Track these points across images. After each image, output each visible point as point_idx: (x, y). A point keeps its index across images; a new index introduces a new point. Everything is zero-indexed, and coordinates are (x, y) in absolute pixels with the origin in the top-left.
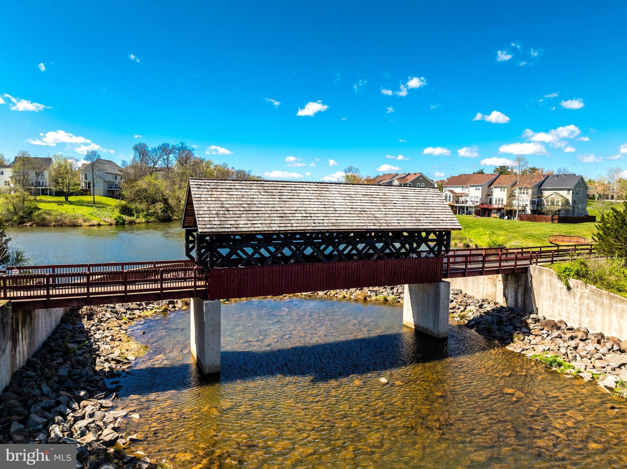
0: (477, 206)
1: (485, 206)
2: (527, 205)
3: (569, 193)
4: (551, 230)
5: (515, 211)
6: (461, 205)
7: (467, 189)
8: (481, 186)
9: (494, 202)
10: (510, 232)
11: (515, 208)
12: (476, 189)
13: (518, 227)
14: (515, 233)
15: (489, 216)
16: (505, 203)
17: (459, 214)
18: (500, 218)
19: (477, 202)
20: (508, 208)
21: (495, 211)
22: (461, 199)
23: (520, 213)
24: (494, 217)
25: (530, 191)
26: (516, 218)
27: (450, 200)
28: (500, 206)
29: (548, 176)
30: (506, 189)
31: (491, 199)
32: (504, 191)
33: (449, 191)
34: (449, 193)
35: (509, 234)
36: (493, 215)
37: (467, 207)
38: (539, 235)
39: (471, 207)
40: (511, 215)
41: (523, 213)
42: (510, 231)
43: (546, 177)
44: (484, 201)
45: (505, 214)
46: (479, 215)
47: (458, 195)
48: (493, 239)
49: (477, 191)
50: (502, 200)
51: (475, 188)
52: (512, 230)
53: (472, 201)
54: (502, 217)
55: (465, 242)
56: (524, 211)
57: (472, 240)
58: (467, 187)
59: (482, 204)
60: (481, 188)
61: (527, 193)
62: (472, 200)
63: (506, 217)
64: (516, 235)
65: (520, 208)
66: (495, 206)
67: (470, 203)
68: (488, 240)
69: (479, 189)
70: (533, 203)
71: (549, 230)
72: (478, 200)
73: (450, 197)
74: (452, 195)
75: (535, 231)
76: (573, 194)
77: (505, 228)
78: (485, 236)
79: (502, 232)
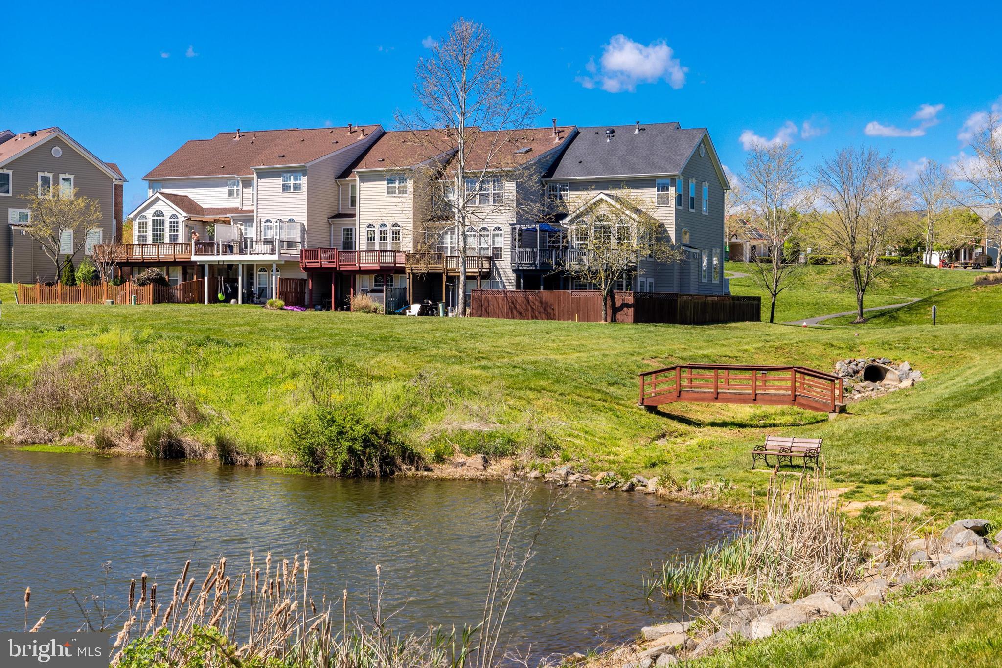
0: (289, 264)
1: (325, 263)
2: (498, 253)
3: (663, 201)
4: (628, 347)
5: (452, 280)
6: (221, 258)
7: (248, 191)
8: (303, 171)
9: (362, 244)
10: (433, 358)
11: (451, 265)
12: (285, 188)
13: (473, 337)
14: (460, 361)
15: (343, 305)
16: (407, 245)
17: (213, 300)
18: (389, 312)
19: (291, 244)
20: (422, 268)
21: (368, 282)
22: (222, 234)
23: (472, 286)
24: (366, 309)
25: (510, 188)
26: (459, 309)
27: (174, 238)
28: (388, 259)
29: (577, 134)
30: (410, 184)
31: (349, 233)
32: (402, 191)
33: (172, 198)
34: (168, 209)
35: (432, 370)
36: (358, 300)
37: (249, 268)
38: (582, 371)
39: (265, 267)
40: (436, 299)
41: (486, 285)
42: (434, 351)
43: (567, 133)
44: (321, 240)
45: (410, 296)
46: (300, 303)
47: (209, 218)
48: (336, 398)
49: (291, 196)
50: (396, 235)
51: (279, 182)
52: (444, 350)
53: (266, 242)
54: (397, 306)
55: (160, 423)
56: (486, 276)
57: (205, 410)
58: (247, 183)
59: (311, 253)
60: (304, 181)
61: (498, 198)
62: (270, 234)
63: (416, 308)
64: (466, 370)
65: (473, 268)
66: (369, 261)
67: (260, 247)
68: (307, 406)
69: (297, 188)
70: (523, 239)
71: (620, 348)
72: (296, 235)
73: (174, 226)
74: (182, 216)
75: (558, 350)
76: (679, 200)
77: (408, 342)
78: (290, 385)
79: (392, 361)
